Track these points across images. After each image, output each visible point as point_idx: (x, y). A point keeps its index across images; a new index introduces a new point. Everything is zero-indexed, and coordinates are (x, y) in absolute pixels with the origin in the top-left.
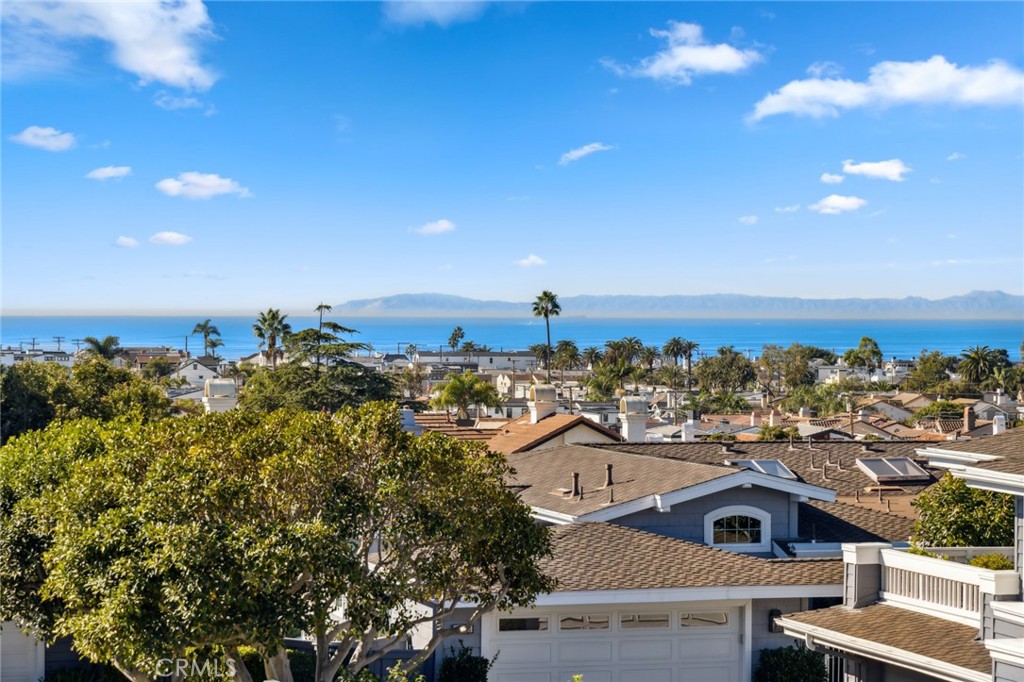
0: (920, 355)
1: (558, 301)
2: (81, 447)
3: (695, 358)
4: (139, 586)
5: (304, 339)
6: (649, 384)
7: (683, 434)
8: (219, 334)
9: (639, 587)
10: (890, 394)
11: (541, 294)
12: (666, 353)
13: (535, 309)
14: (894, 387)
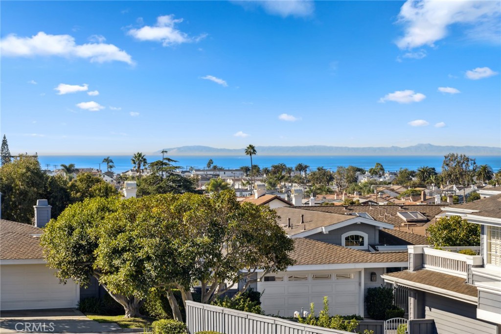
0: (400, 170)
1: (255, 149)
2: (99, 208)
3: (308, 172)
4: (134, 263)
5: (157, 165)
6: (290, 182)
7: (310, 203)
8: (113, 163)
9: (320, 264)
10: (389, 186)
11: (248, 146)
12: (296, 170)
13: (246, 152)
14: (390, 183)
